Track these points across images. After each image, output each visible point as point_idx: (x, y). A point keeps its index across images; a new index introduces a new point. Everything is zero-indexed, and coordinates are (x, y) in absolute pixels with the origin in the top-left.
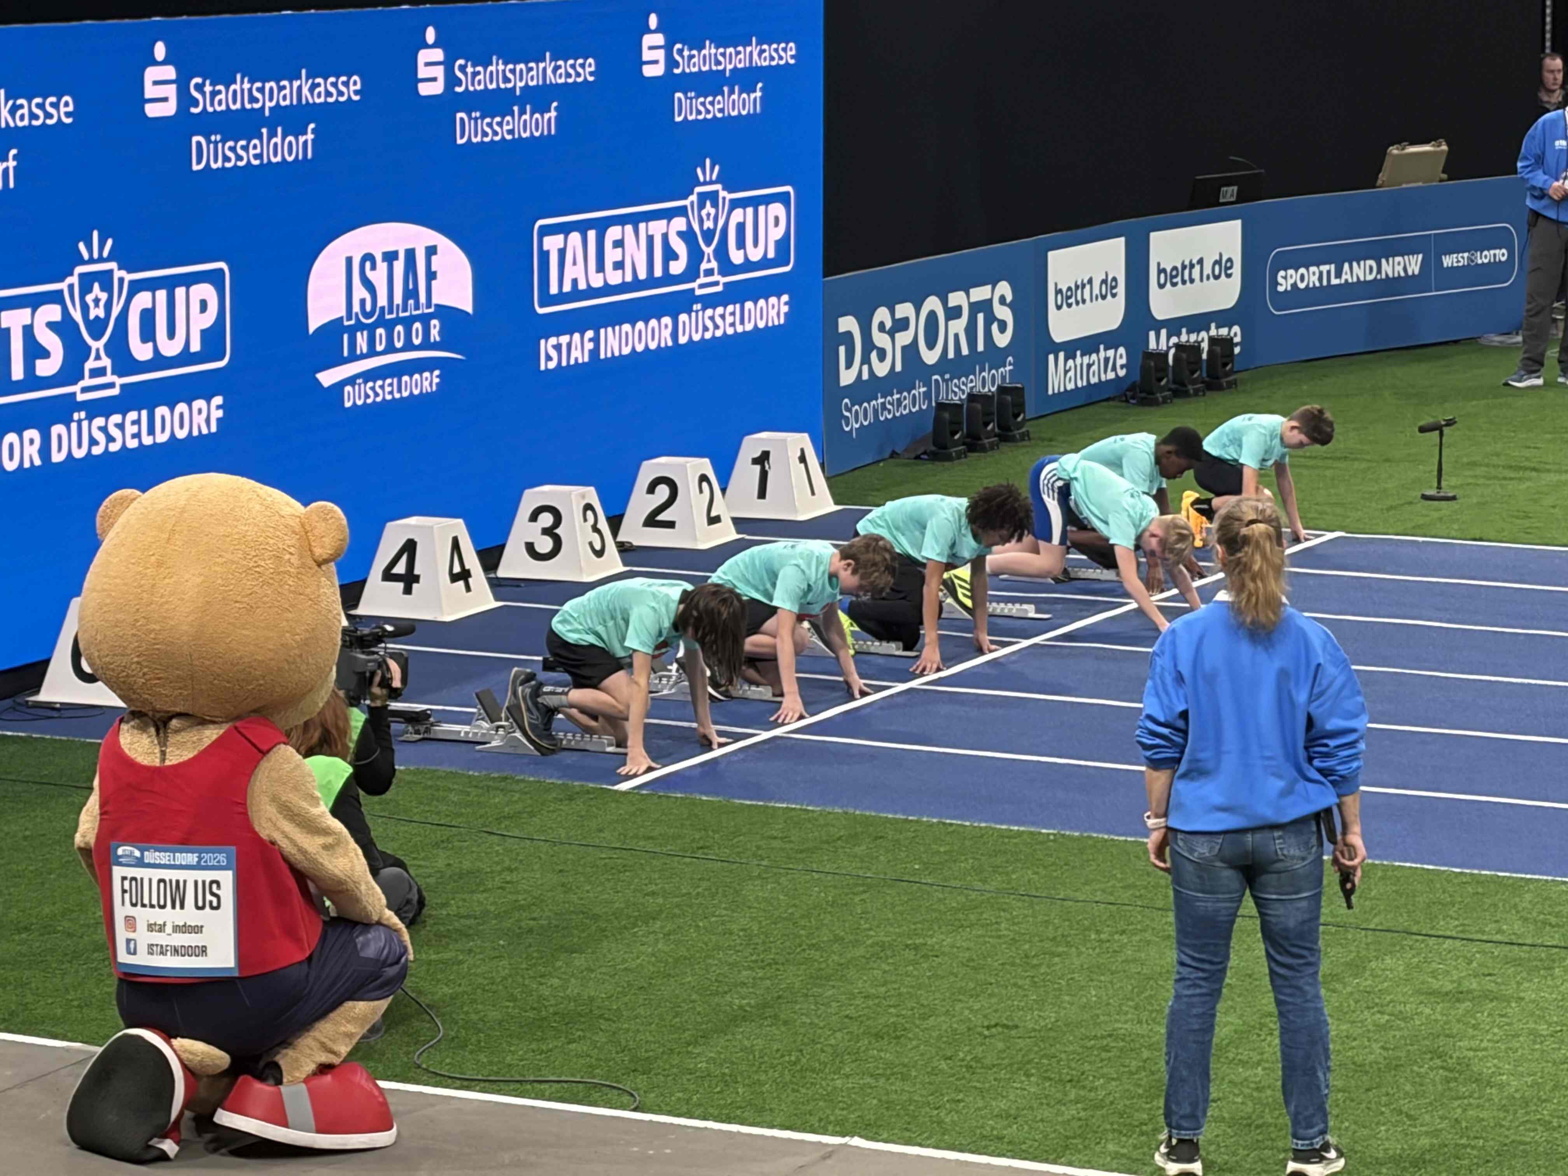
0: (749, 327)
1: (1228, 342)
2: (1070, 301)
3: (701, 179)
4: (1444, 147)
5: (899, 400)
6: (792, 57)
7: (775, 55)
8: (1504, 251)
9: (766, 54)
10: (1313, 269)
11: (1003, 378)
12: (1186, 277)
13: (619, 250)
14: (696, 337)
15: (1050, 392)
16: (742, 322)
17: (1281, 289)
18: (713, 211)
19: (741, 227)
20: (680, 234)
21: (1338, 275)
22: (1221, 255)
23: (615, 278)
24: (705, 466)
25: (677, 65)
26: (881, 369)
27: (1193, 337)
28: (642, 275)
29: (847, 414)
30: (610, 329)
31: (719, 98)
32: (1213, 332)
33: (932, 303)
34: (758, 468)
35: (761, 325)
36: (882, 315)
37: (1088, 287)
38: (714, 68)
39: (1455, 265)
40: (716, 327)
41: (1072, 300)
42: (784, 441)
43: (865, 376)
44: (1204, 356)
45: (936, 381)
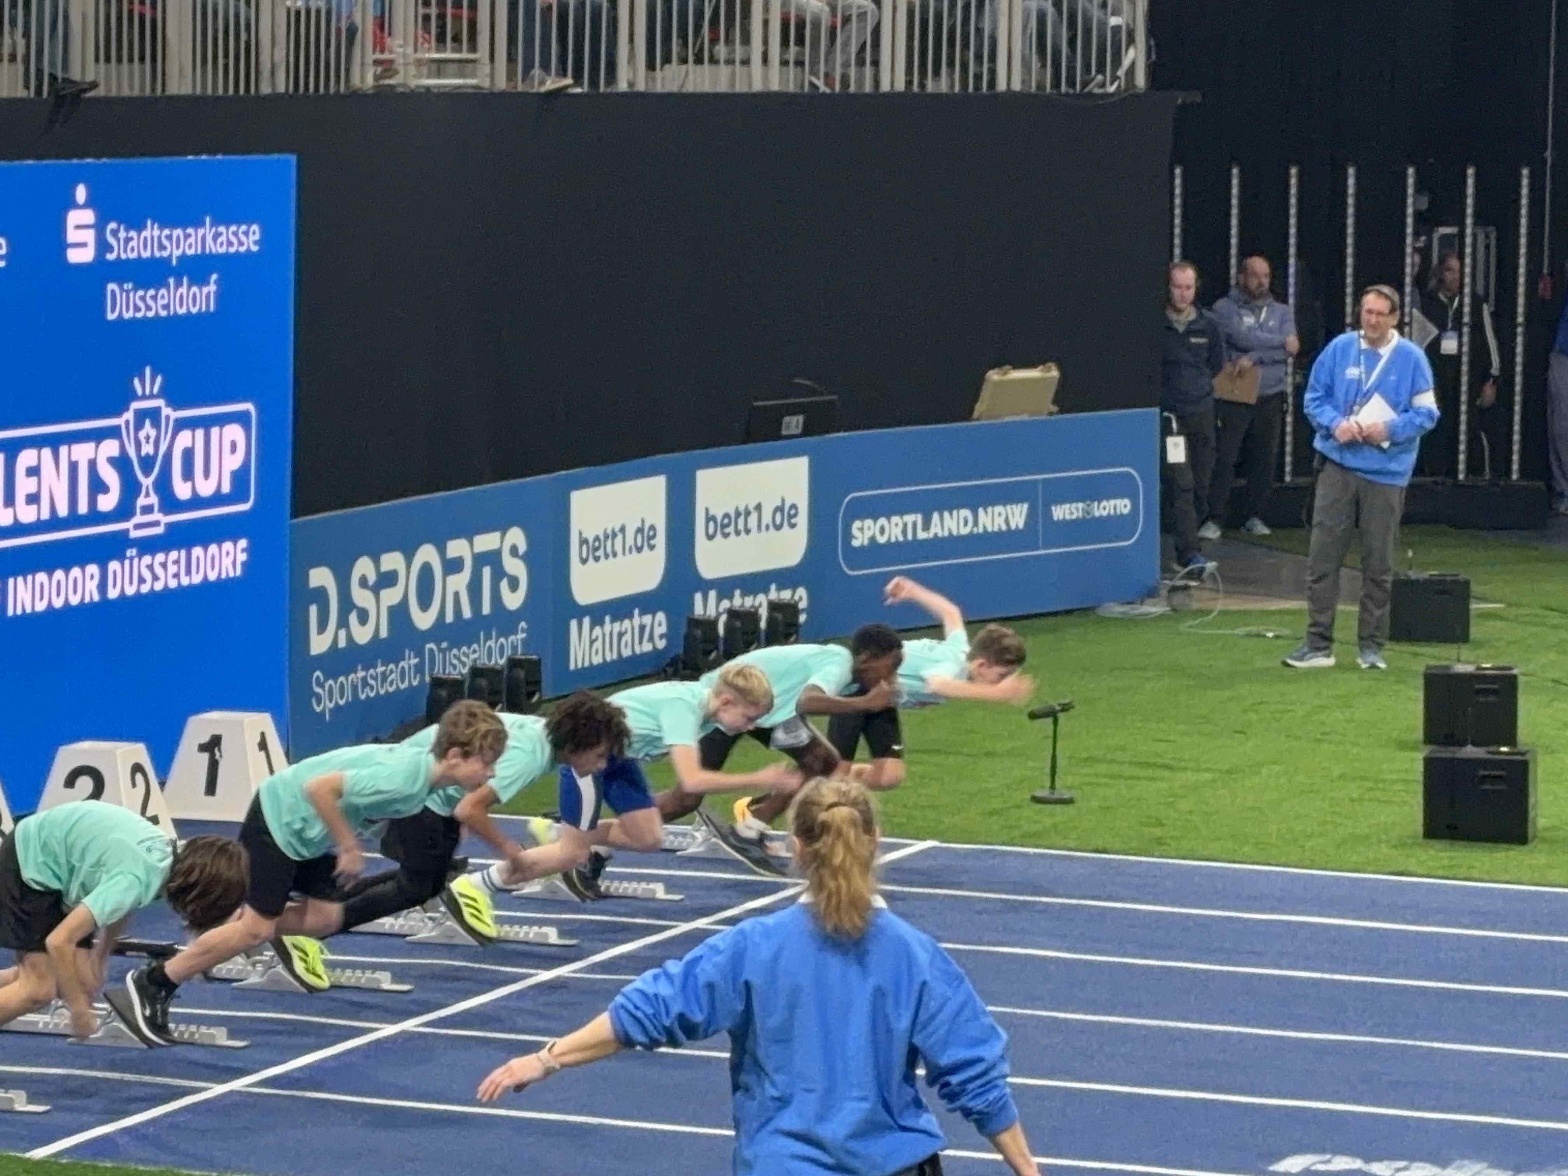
0: (197, 579)
1: (791, 609)
2: (597, 554)
3: (139, 391)
4: (1055, 373)
5: (384, 674)
6: (255, 243)
7: (233, 239)
8: (1126, 501)
9: (223, 238)
10: (895, 519)
11: (514, 648)
12: (741, 526)
13: (34, 479)
14: (130, 591)
15: (572, 667)
16: (188, 572)
17: (856, 543)
18: (153, 433)
19: (188, 454)
20: (111, 461)
21: (926, 527)
22: (783, 500)
23: (27, 514)
24: (139, 752)
25: (110, 249)
26: (362, 635)
27: (749, 602)
28: (63, 511)
29: (318, 690)
30: (20, 579)
31: (163, 291)
32: (773, 595)
33: (427, 553)
34: (206, 756)
35: (212, 576)
36: (364, 567)
37: (620, 537)
38: (157, 254)
39: (1068, 517)
40: (155, 578)
41: (600, 553)
42: (241, 723)
43: (342, 643)
44: (763, 625)
45: (431, 651)
